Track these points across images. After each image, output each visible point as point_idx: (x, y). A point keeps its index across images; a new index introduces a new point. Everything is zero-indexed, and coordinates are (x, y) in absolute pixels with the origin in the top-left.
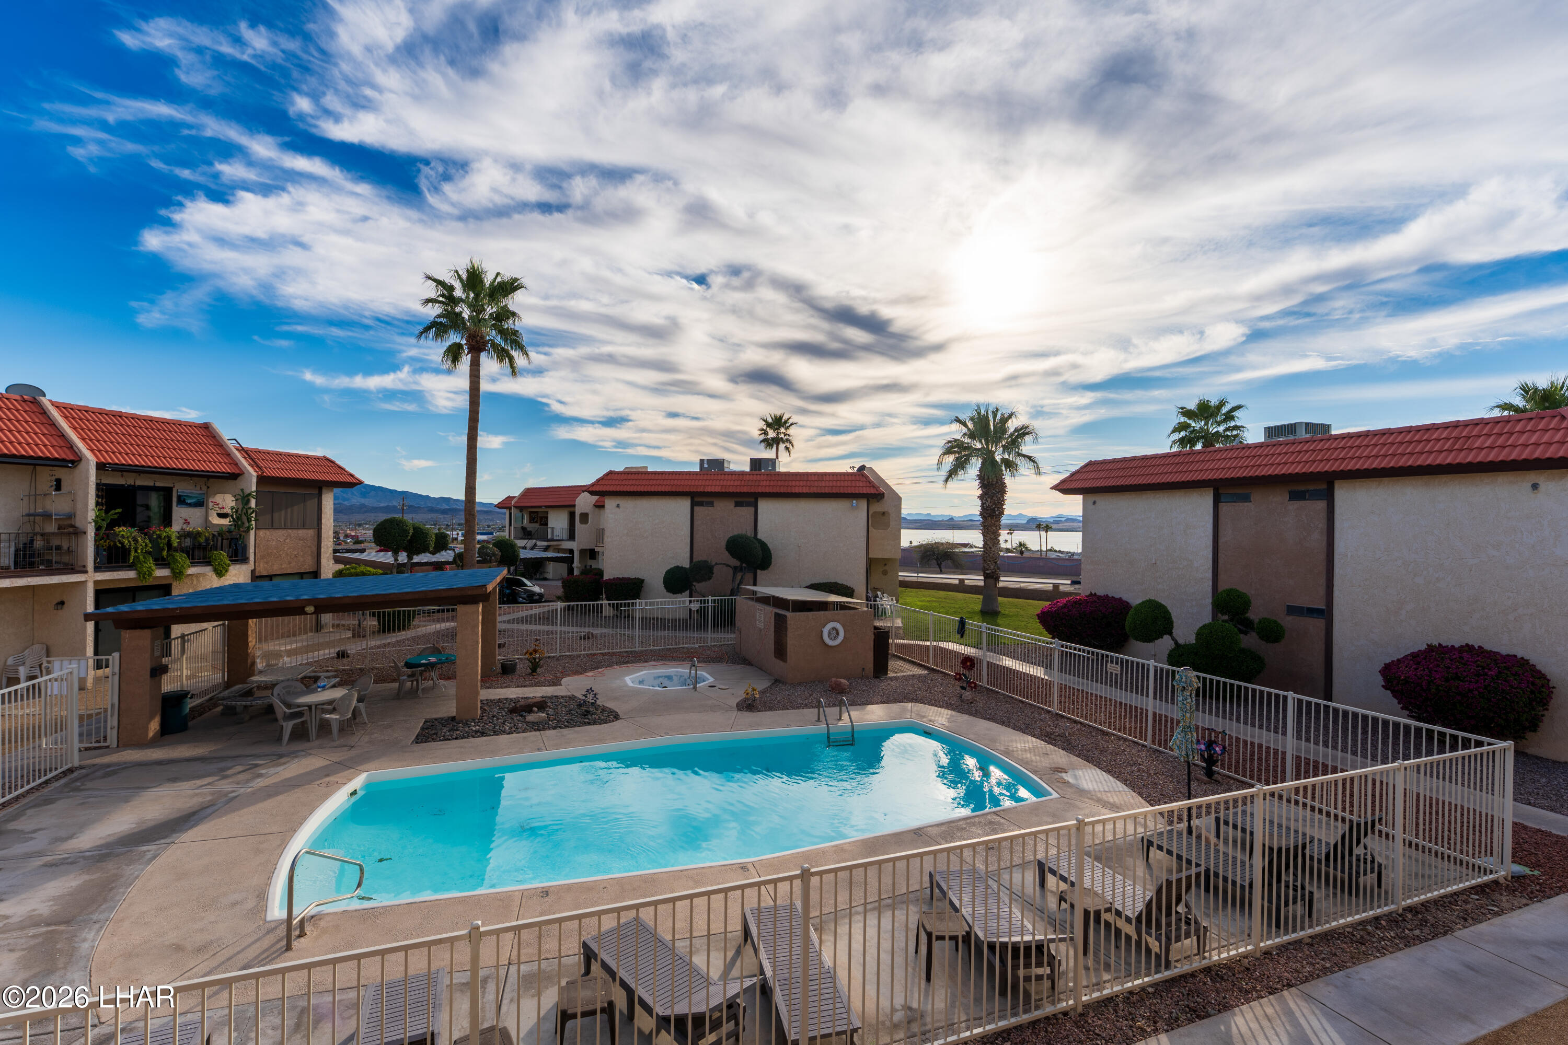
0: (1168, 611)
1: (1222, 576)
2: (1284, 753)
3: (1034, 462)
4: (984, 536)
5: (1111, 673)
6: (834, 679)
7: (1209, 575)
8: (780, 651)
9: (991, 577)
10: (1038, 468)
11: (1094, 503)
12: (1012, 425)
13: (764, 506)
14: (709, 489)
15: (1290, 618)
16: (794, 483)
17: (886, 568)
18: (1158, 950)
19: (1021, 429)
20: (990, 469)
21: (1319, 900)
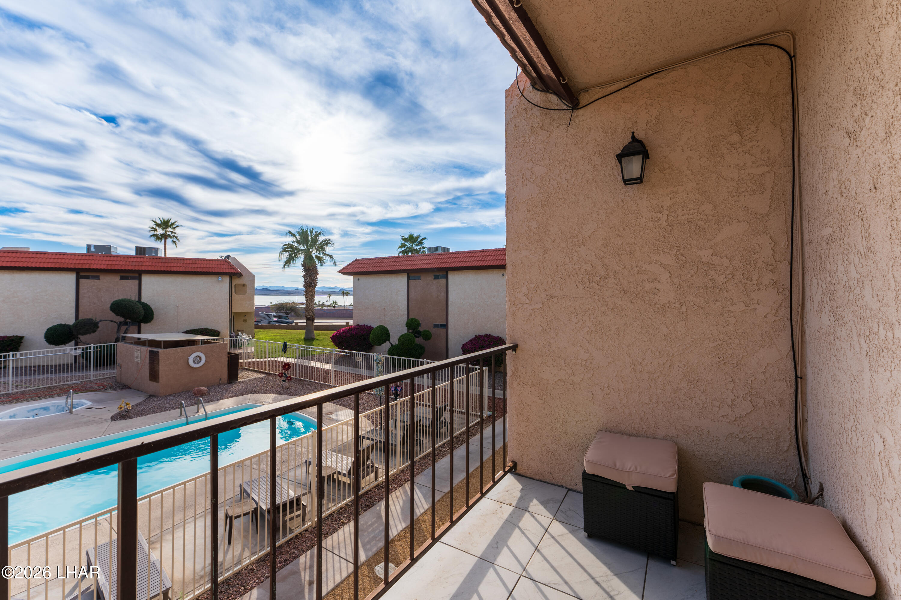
0: (388, 330)
1: (410, 313)
2: (423, 385)
3: (333, 258)
4: (306, 297)
5: (358, 362)
6: (196, 388)
7: (406, 313)
8: (154, 376)
9: (310, 320)
10: (335, 262)
11: (358, 280)
12: (321, 239)
13: (146, 280)
14: (95, 267)
15: (434, 329)
16: (172, 265)
17: (246, 318)
18: (349, 482)
19: (326, 241)
20: (308, 261)
21: (426, 443)
